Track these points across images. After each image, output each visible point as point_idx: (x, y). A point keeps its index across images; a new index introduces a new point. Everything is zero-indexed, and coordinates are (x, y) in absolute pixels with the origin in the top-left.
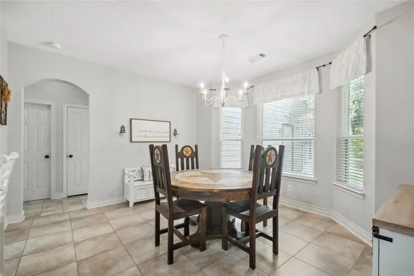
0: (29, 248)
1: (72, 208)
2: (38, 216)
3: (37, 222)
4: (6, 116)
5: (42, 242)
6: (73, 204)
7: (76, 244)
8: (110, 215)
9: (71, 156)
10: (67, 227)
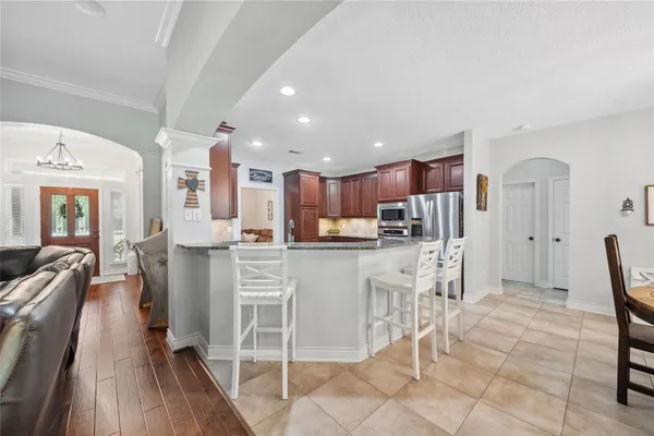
0: (493, 314)
1: (551, 301)
2: (513, 296)
3: (509, 299)
4: (486, 203)
5: (503, 314)
6: (555, 297)
7: (528, 329)
8: (588, 323)
9: (558, 240)
10: (531, 314)
